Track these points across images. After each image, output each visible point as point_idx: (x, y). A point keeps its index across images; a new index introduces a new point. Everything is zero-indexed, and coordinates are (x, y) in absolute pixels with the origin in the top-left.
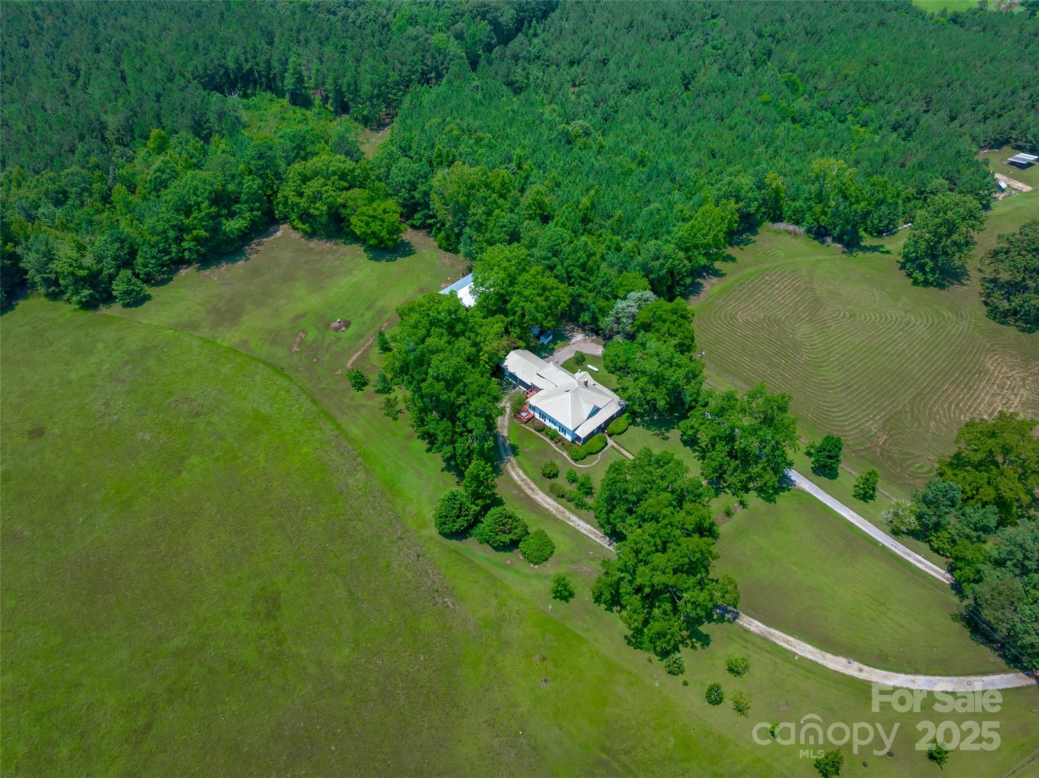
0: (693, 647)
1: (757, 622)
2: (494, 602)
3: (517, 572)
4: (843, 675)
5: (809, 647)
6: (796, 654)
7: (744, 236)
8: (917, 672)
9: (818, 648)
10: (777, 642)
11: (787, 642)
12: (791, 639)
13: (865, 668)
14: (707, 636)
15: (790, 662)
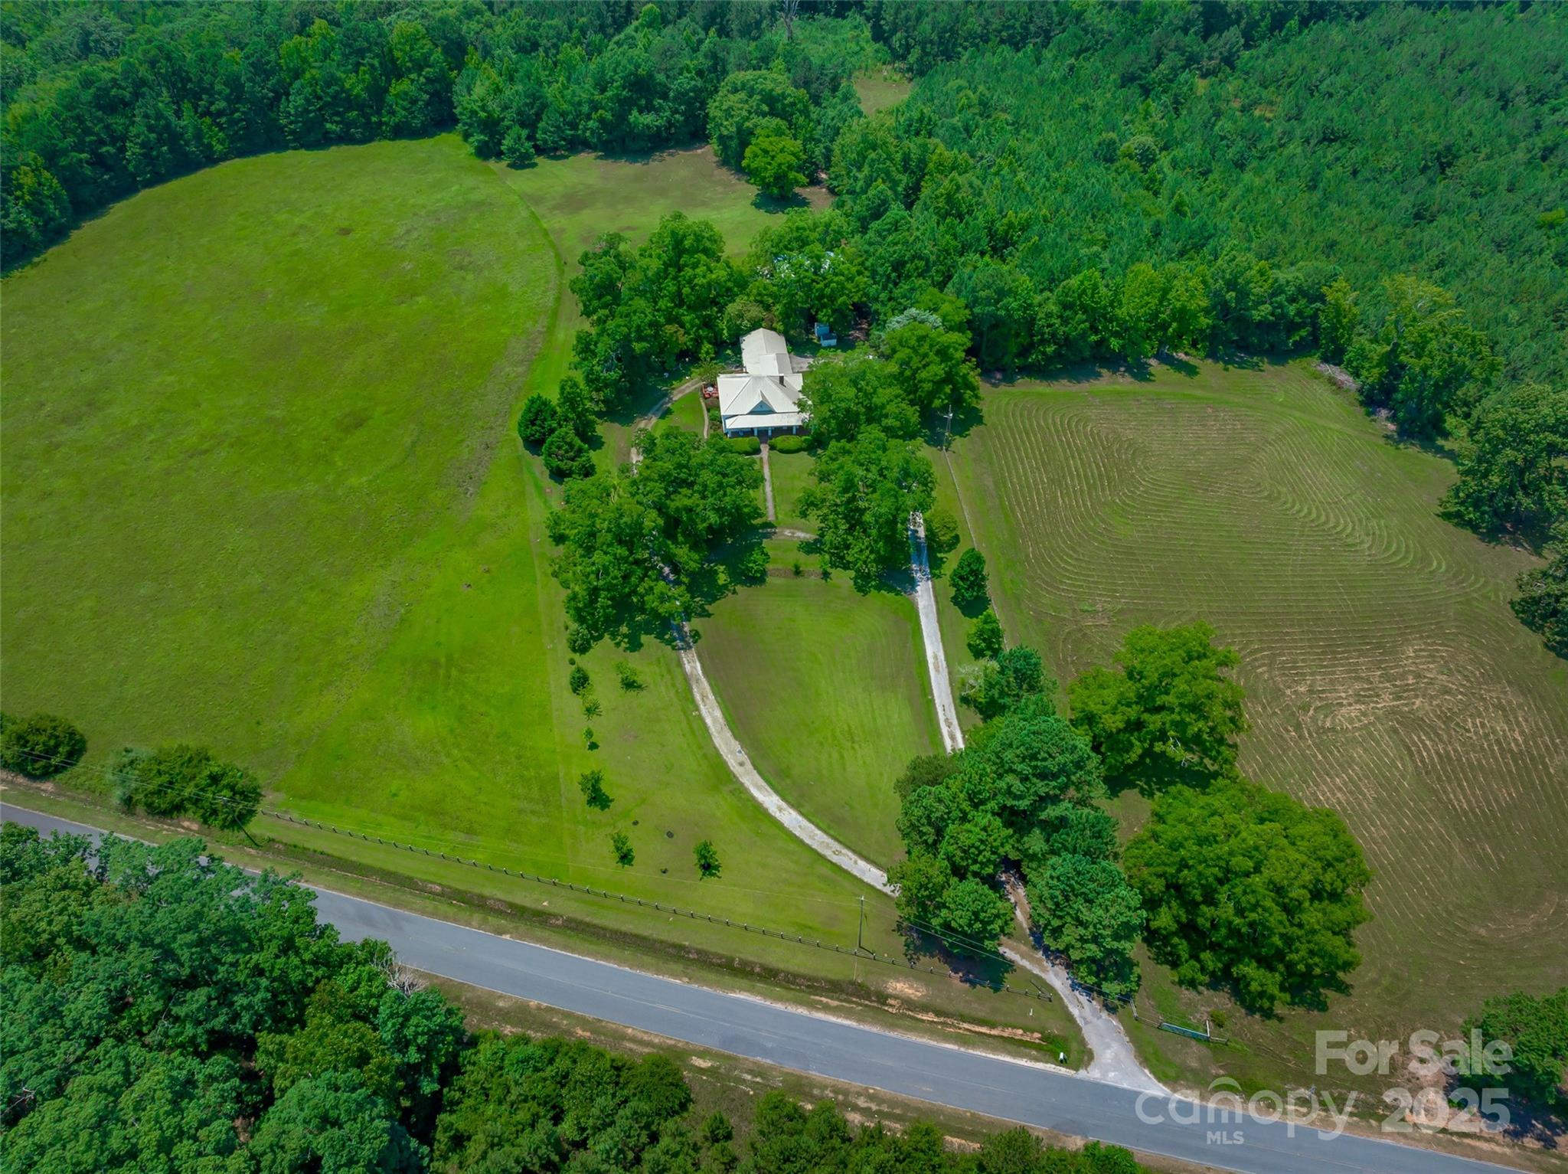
0: (618, 645)
1: (698, 665)
2: (502, 510)
3: (546, 502)
4: (719, 756)
5: (718, 713)
6: (697, 709)
7: (1255, 359)
8: (796, 806)
9: (726, 720)
10: (695, 690)
11: (704, 697)
12: (711, 697)
13: (749, 766)
14: (641, 645)
15: (685, 713)
